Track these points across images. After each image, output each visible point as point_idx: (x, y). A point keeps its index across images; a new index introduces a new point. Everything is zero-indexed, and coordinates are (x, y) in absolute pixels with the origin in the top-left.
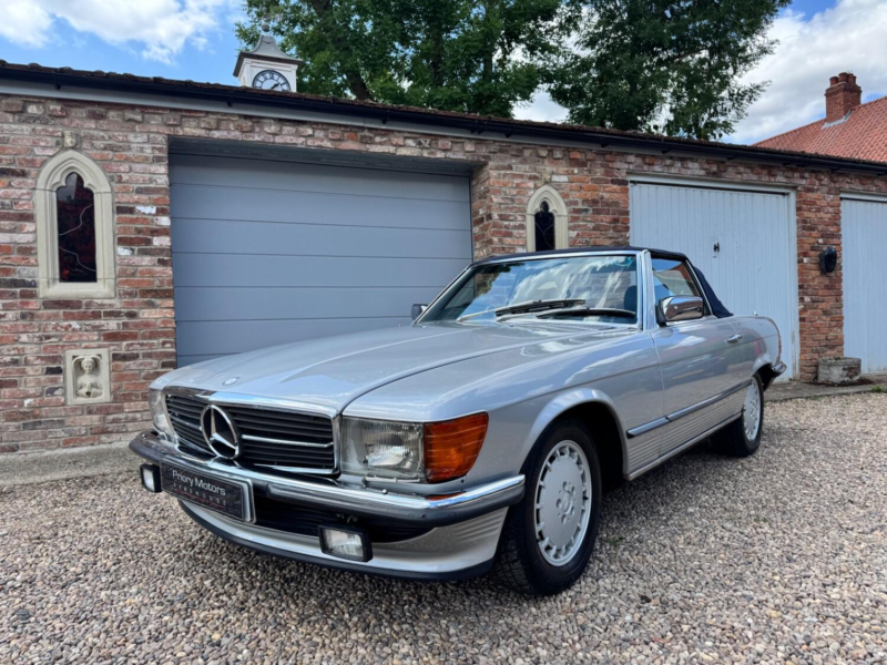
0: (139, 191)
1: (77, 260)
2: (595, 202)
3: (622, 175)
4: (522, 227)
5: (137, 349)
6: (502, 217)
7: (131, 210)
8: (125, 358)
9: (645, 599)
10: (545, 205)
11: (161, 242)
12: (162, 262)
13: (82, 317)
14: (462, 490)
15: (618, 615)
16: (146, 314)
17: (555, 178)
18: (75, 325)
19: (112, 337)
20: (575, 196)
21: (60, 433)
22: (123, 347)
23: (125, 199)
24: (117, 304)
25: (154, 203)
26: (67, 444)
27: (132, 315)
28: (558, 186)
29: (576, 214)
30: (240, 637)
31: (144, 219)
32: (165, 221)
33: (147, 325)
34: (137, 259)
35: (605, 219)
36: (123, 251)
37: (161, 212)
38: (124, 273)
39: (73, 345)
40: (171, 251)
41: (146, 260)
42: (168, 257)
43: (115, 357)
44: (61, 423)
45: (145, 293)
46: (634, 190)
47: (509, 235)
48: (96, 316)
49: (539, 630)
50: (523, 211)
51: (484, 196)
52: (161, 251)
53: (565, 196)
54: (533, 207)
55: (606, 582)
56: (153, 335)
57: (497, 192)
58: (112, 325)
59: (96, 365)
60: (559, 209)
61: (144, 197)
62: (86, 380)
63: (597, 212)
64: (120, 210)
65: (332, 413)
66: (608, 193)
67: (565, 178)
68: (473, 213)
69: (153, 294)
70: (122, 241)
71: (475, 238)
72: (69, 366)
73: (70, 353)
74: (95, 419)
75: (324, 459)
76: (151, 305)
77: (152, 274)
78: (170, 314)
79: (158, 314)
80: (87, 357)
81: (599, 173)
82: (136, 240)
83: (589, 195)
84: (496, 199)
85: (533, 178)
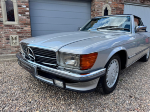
0: (22, 2)
1: (11, 17)
2: (117, 8)
3: (123, 2)
4: (101, 13)
5: (24, 35)
6: (97, 10)
7: (21, 6)
8: (21, 37)
9: (131, 97)
10: (106, 8)
11: (27, 13)
12: (28, 18)
13: (12, 29)
14: (89, 72)
15: (125, 101)
16: (25, 28)
17: (109, 2)
18: (11, 30)
19: (19, 33)
20: (113, 6)
21: (10, 51)
22: (21, 35)
23: (20, 4)
24: (19, 26)
25: (25, 5)
26: (11, 53)
27: (22, 29)
28: (109, 4)
29: (113, 10)
30: (36, 101)
31: (24, 8)
32: (28, 9)
33: (25, 31)
34: (23, 17)
35: (118, 12)
36: (20, 15)
37: (27, 7)
38: (20, 20)
39: (11, 34)
40: (30, 15)
41: (25, 17)
42: (30, 17)
43: (20, 37)
44: (10, 49)
45: (25, 24)
46: (125, 6)
47: (98, 14)
48: (15, 28)
49: (106, 104)
50: (102, 9)
51: (94, 6)
52: (27, 15)
53: (111, 6)
54: (104, 8)
55: (120, 91)
56: (27, 33)
57: (97, 5)
58: (18, 30)
59: (16, 38)
60: (109, 9)
61: (23, 4)
62: (14, 41)
63: (117, 10)
64: (19, 6)
65: (56, 50)
66: (120, 6)
67: (111, 2)
68: (91, 9)
70: (19, 13)
71: (91, 15)
72: (11, 38)
73: (11, 36)
74: (16, 49)
75: (55, 62)
76: (26, 27)
77: (26, 20)
78: (30, 29)
79: (28, 28)
80: (14, 37)
81: (118, 1)
82: (22, 13)
83: (116, 6)
84: (96, 6)
85: (105, 2)
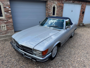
0: (6, 5)
2: (60, 6)
3: (63, 2)
4: (51, 9)
5: (9, 24)
6: (49, 8)
7: (6, 8)
8: (7, 25)
9: (61, 60)
10: (54, 6)
12: (10, 14)
13: (2, 21)
16: (9, 20)
18: (1, 22)
19: (6, 23)
21: (2, 34)
22: (7, 24)
23: (5, 6)
24: (6, 19)
25: (8, 7)
26: (2, 35)
27: (8, 20)
28: (56, 4)
29: (58, 7)
31: (7, 9)
32: (10, 9)
33: (9, 22)
34: (7, 14)
35: (61, 8)
36: (5, 13)
37: (9, 8)
38: (6, 16)
40: (11, 13)
41: (8, 14)
42: (11, 14)
43: (6, 25)
44: (1, 32)
45: (9, 18)
46: (64, 4)
48: (3, 21)
50: (52, 7)
51: (47, 5)
52: (10, 13)
54: (53, 6)
56: (10, 23)
58: (5, 22)
59: (4, 26)
60: (56, 7)
61: (7, 6)
62: (3, 28)
64: (4, 8)
65: (32, 48)
66: (61, 5)
67: (57, 3)
68: (46, 7)
69: (10, 18)
70: (5, 12)
71: (46, 10)
72: (1, 26)
73: (1, 25)
74: (5, 32)
76: (10, 19)
77: (9, 16)
78: (12, 20)
79: (11, 20)
80: (3, 25)
81: (61, 2)
82: (7, 11)
83: (59, 5)
84: (49, 6)
85: (53, 3)
